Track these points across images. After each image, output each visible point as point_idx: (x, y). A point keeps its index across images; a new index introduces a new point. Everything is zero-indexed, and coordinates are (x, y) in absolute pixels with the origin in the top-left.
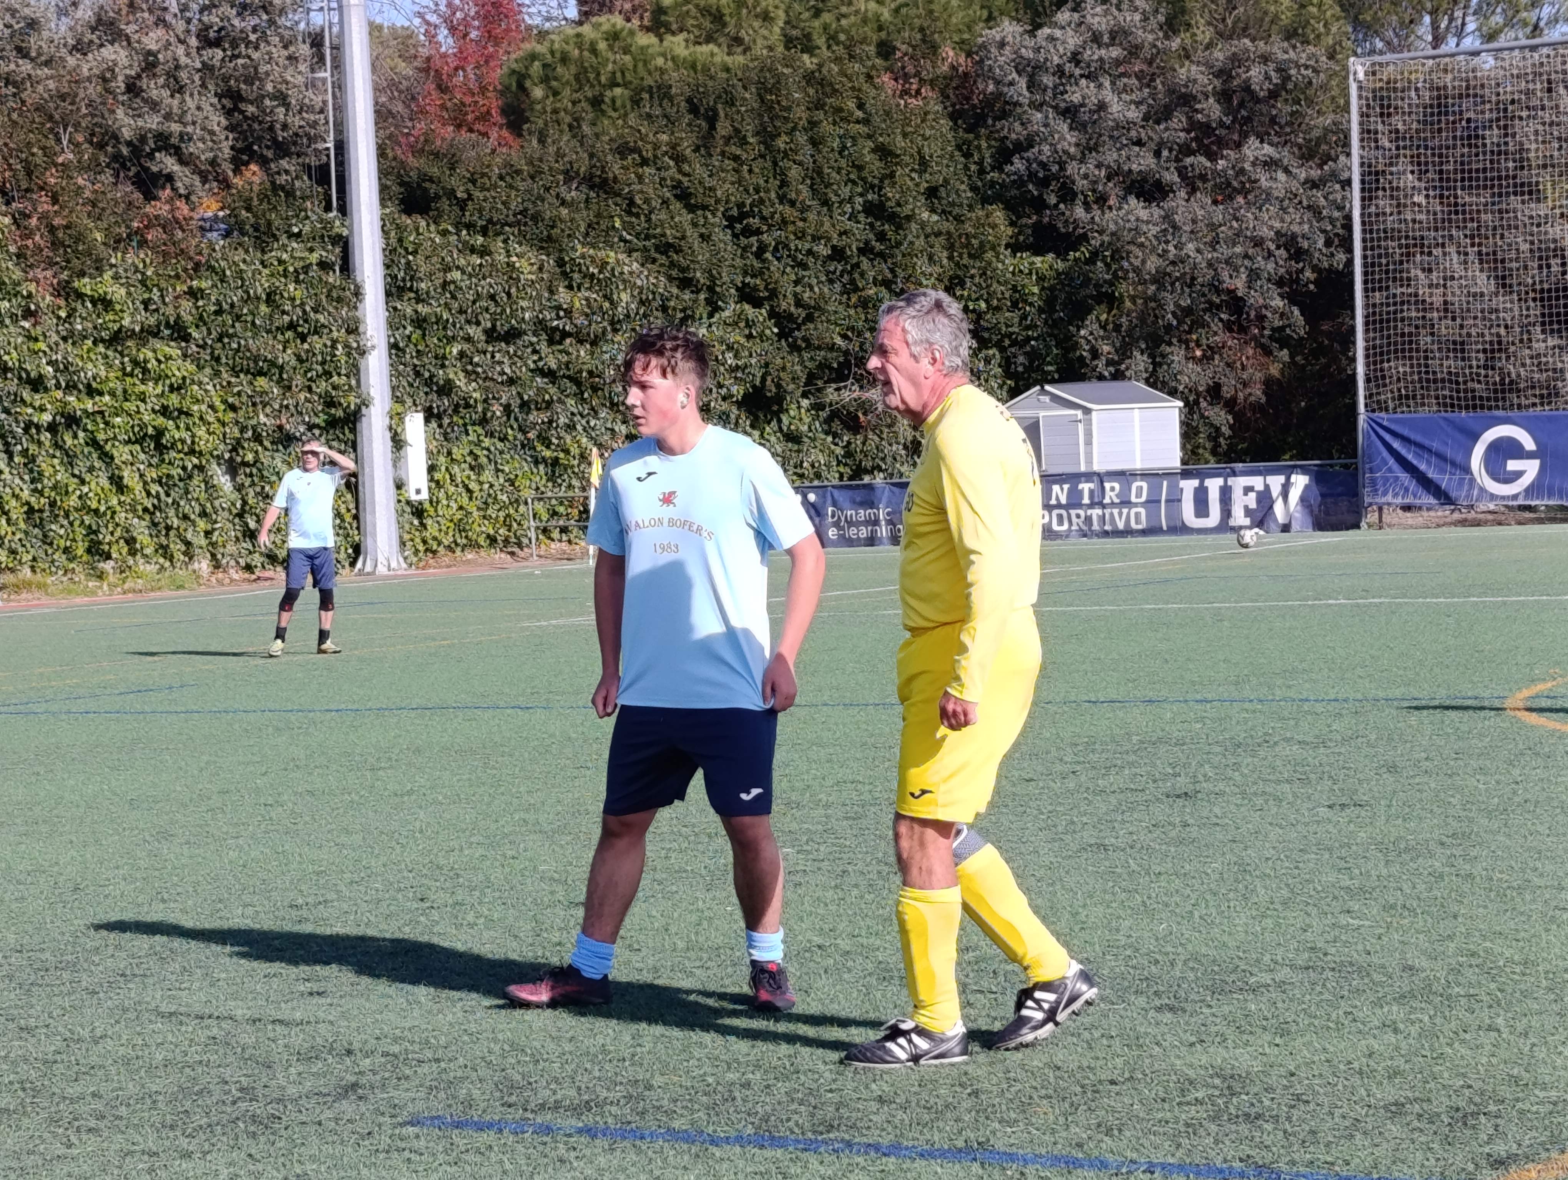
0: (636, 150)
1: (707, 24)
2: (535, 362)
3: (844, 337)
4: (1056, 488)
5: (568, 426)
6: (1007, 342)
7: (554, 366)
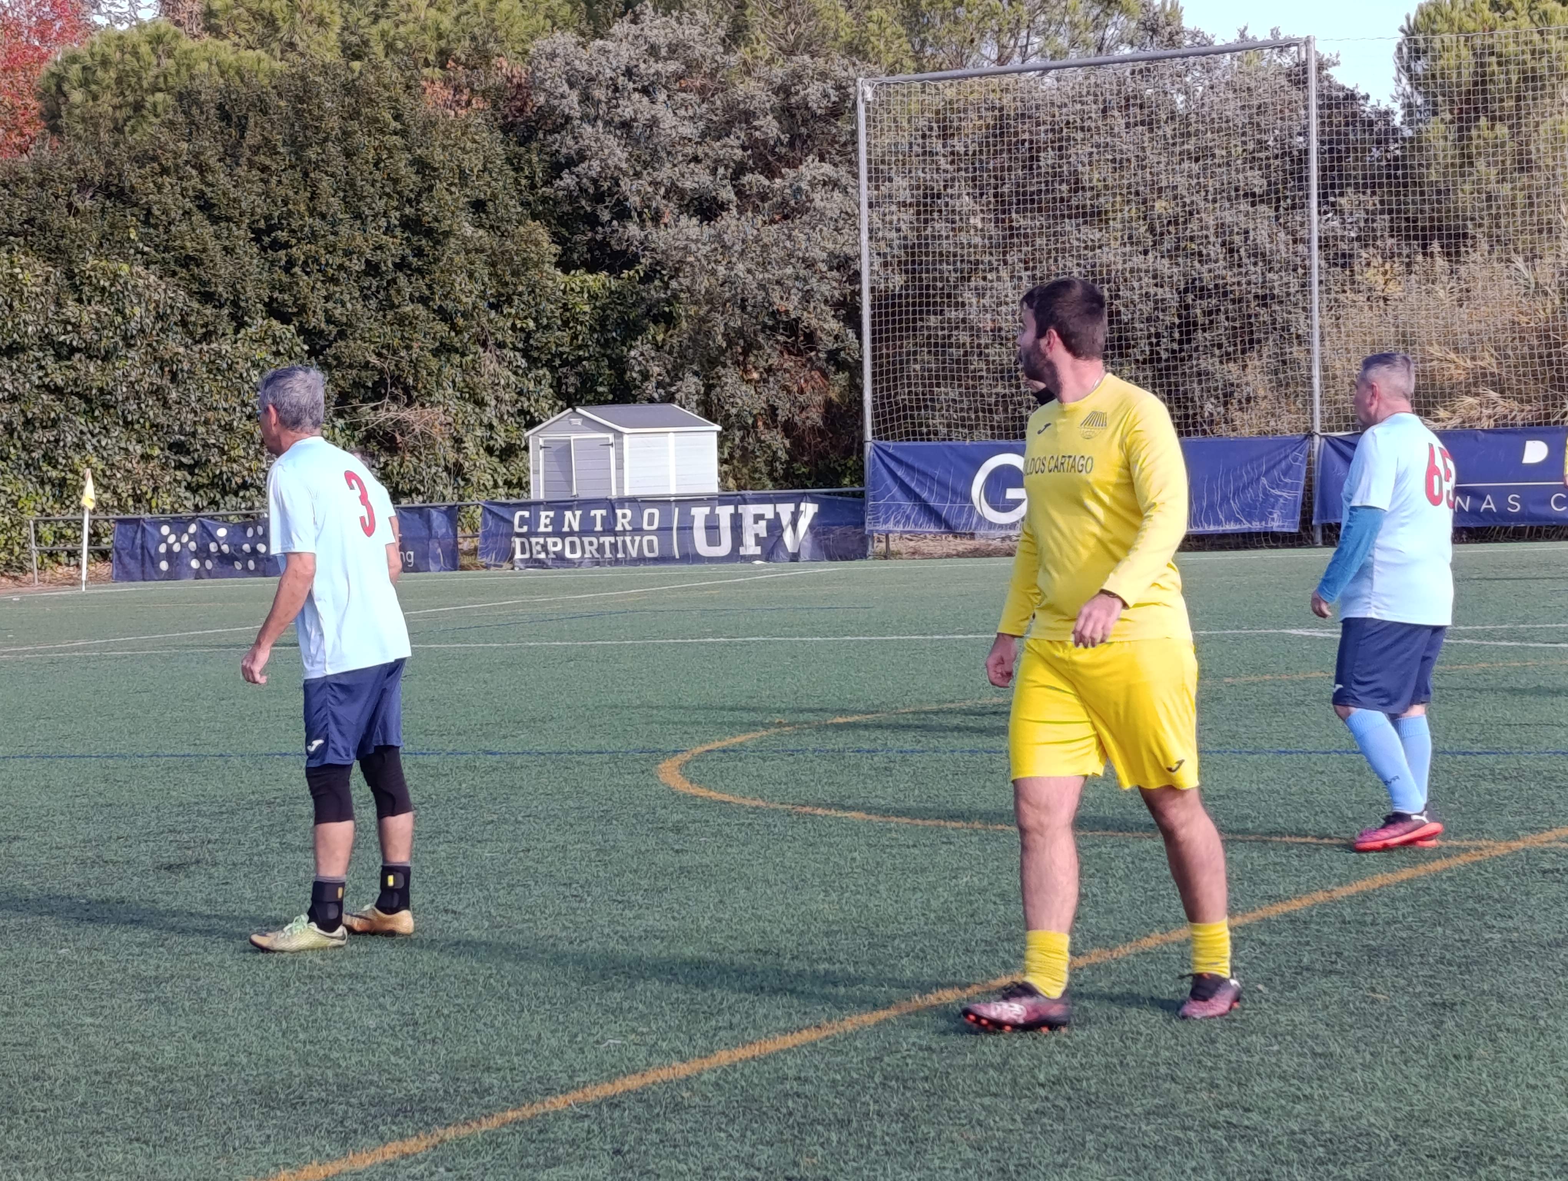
0: (155, 159)
1: (259, 28)
2: (40, 378)
3: (379, 355)
4: (568, 514)
5: (78, 445)
6: (557, 362)
7: (60, 382)
